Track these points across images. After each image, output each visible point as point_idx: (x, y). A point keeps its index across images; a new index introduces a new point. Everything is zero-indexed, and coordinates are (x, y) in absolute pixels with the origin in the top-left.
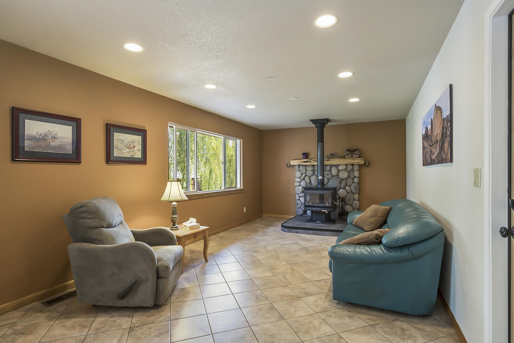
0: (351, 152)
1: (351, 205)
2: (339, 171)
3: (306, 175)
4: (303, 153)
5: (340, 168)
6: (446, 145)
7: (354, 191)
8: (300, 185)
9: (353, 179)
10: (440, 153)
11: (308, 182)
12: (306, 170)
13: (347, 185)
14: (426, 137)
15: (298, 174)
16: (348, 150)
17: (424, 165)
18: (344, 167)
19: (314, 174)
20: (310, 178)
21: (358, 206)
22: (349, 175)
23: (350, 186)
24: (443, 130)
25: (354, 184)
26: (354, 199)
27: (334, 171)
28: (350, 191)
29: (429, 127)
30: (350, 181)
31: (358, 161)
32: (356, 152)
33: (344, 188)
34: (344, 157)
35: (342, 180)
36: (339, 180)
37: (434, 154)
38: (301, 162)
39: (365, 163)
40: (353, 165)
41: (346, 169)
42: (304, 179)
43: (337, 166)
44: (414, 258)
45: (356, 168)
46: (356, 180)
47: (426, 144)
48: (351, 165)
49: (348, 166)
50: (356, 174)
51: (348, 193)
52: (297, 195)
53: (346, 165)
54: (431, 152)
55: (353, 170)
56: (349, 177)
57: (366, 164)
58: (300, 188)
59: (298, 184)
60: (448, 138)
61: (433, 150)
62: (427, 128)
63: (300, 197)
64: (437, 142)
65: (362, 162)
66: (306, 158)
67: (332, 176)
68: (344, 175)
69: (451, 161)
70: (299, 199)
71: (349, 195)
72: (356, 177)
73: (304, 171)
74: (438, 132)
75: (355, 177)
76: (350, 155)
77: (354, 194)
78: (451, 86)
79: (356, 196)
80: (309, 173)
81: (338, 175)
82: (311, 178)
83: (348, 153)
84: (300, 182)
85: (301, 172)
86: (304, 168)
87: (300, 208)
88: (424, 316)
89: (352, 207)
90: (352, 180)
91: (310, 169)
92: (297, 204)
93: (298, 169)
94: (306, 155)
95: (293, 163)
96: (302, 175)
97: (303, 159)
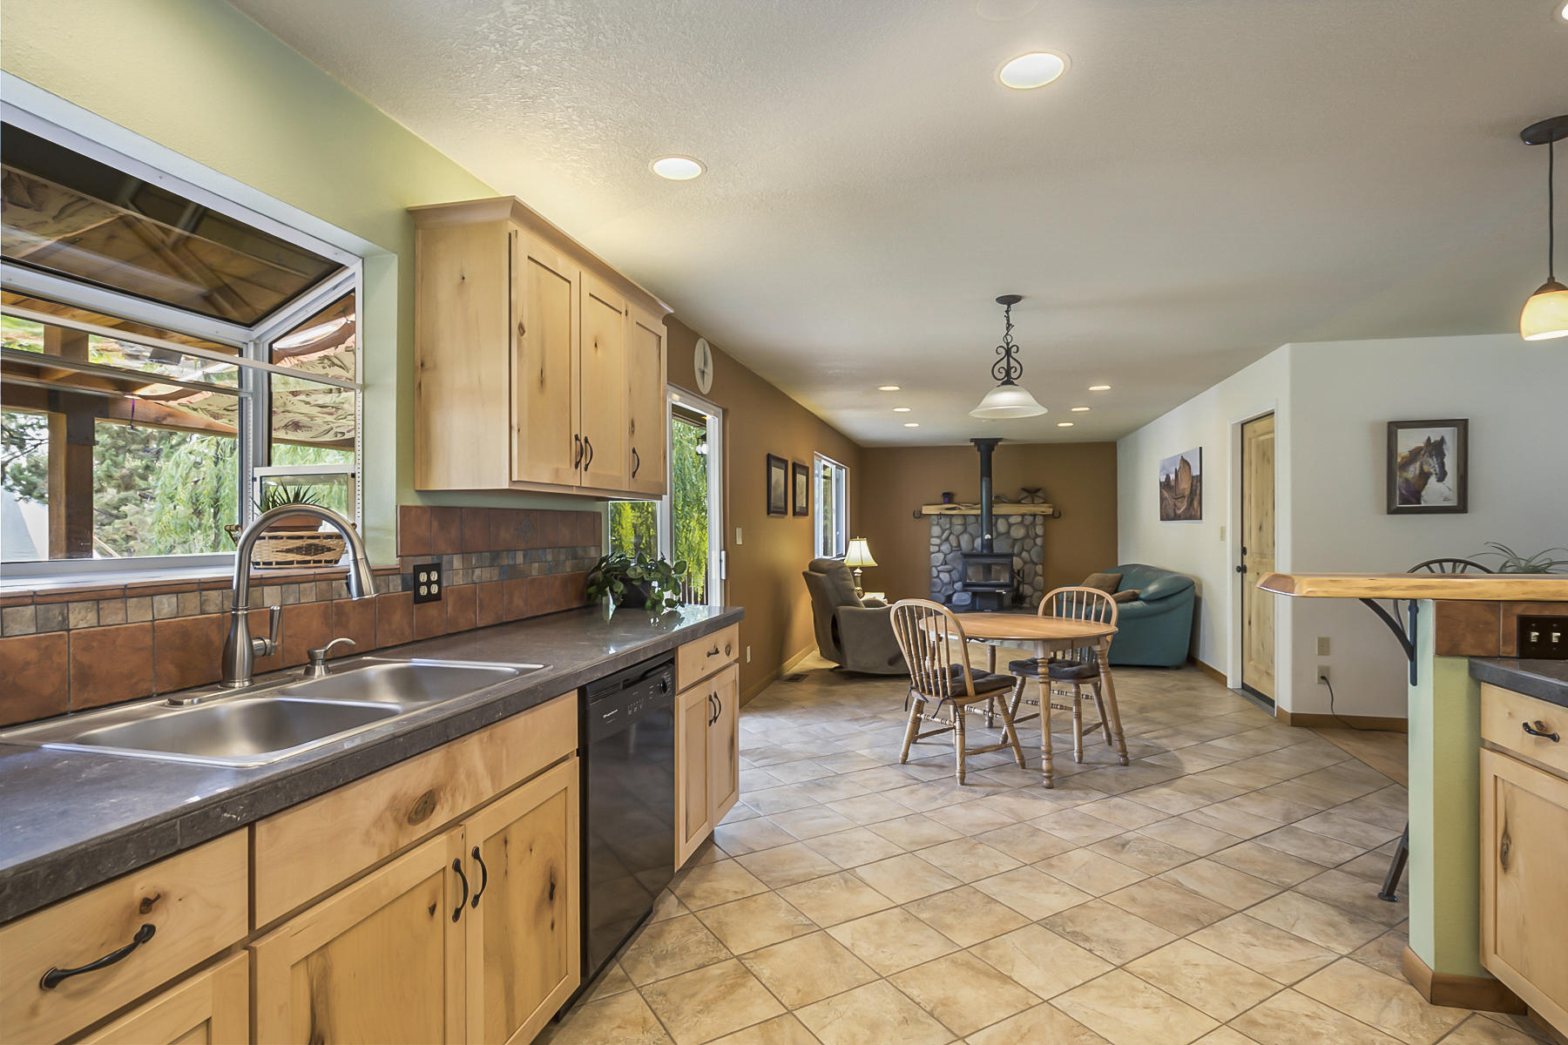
0: (1032, 493)
1: (1031, 584)
2: (1010, 525)
3: (951, 533)
4: (944, 494)
5: (1012, 520)
6: (1196, 503)
7: (1035, 560)
8: (939, 551)
9: (1034, 539)
10: (1188, 509)
11: (954, 545)
12: (951, 523)
13: (1023, 549)
14: (1166, 485)
15: (936, 530)
16: (1024, 490)
17: (1161, 520)
18: (1019, 519)
19: (965, 531)
20: (958, 537)
21: (1042, 586)
22: (1028, 532)
23: (1028, 551)
24: (1192, 486)
25: (1035, 548)
26: (1036, 574)
27: (1001, 526)
28: (1029, 559)
29: (1172, 477)
30: (1029, 543)
31: (1043, 509)
32: (1039, 494)
33: (1019, 555)
34: (1019, 502)
35: (1016, 540)
36: (1010, 541)
37: (1179, 509)
38: (942, 509)
39: (1053, 512)
40: (1034, 516)
41: (1022, 523)
42: (947, 539)
43: (1006, 517)
44: (1171, 609)
45: (1039, 520)
46: (1039, 541)
47: (1166, 495)
48: (1031, 515)
49: (1026, 517)
50: (1039, 530)
51: (1025, 563)
52: (934, 569)
53: (1023, 516)
54: (1175, 505)
55: (1033, 524)
56: (1027, 536)
57: (1056, 515)
58: (941, 556)
59: (936, 548)
60: (1198, 497)
61: (1179, 504)
62: (1168, 477)
63: (939, 572)
64: (1184, 497)
65: (1050, 511)
66: (950, 502)
67: (999, 534)
68: (1018, 533)
69: (1201, 518)
70: (938, 576)
71: (1028, 566)
72: (1040, 536)
73: (948, 526)
74: (1185, 486)
75: (1037, 536)
76: (1030, 499)
77: (1036, 564)
78: (1201, 448)
79: (1039, 568)
80: (958, 529)
81: (1008, 532)
82: (961, 537)
83: (1026, 494)
84: (939, 546)
85: (941, 527)
86: (948, 520)
87: (939, 592)
88: (1178, 668)
89: (1033, 587)
90: (1032, 541)
91: (957, 521)
92: (934, 585)
93: (935, 523)
94: (948, 497)
95: (926, 510)
96: (943, 533)
97: (945, 503)
